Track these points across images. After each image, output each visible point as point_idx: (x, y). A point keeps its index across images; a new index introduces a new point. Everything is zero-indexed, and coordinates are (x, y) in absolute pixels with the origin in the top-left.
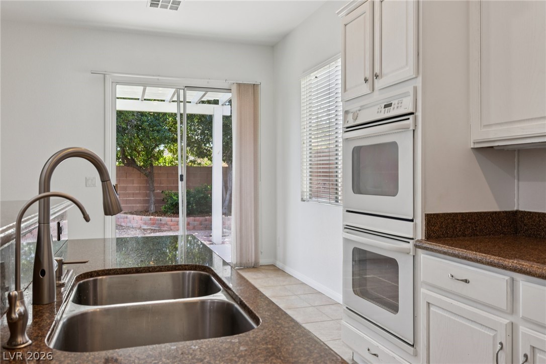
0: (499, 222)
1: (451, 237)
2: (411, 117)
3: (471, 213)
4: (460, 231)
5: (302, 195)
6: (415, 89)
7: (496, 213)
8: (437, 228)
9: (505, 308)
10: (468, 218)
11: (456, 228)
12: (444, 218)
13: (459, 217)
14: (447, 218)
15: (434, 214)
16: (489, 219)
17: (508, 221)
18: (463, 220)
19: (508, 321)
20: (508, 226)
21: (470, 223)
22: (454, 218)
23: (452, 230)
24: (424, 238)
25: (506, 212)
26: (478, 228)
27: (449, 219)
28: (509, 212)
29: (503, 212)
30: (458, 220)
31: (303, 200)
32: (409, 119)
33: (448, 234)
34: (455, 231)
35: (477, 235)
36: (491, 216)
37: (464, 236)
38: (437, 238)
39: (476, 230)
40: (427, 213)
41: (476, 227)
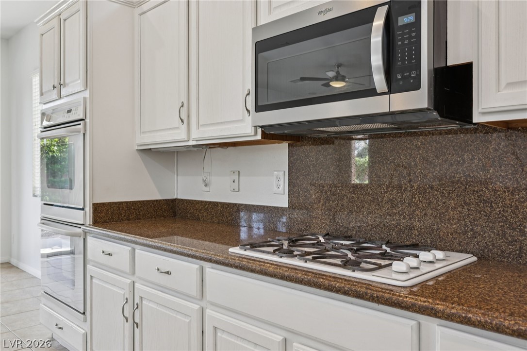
0: (160, 208)
1: (117, 221)
2: (81, 122)
3: (134, 201)
4: (125, 216)
5: (34, 191)
6: (85, 99)
7: (157, 200)
8: (103, 214)
9: (129, 271)
10: (132, 206)
11: (122, 214)
12: (110, 206)
13: (124, 205)
14: (113, 206)
15: (100, 204)
16: (151, 206)
17: (168, 207)
18: (127, 208)
19: (130, 281)
20: (167, 211)
21: (133, 209)
22: (120, 206)
23: (117, 216)
24: (91, 223)
25: (166, 200)
26: (141, 214)
27: (114, 206)
28: (169, 200)
29: (163, 200)
30: (123, 207)
31: (35, 196)
32: (80, 124)
33: (113, 219)
34: (120, 216)
35: (140, 219)
36: (153, 204)
37: (128, 220)
38: (103, 223)
39: (139, 215)
40: (95, 202)
41: (139, 212)
